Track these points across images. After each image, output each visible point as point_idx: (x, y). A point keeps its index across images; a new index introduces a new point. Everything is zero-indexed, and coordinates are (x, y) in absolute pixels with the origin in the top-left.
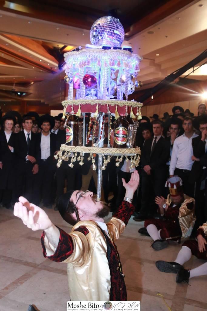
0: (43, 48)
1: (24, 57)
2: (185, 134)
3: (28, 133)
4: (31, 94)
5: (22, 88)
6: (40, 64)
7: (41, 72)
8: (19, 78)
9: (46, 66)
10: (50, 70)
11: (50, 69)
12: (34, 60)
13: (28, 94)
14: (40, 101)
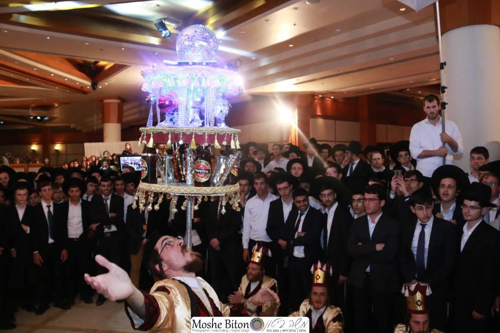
0: (68, 63)
1: (42, 76)
2: (258, 195)
3: (48, 205)
4: (55, 118)
5: (43, 112)
6: (67, 84)
7: (67, 92)
8: (37, 100)
9: (75, 87)
10: (81, 90)
11: (80, 88)
12: (57, 79)
13: (51, 119)
14: (70, 126)
